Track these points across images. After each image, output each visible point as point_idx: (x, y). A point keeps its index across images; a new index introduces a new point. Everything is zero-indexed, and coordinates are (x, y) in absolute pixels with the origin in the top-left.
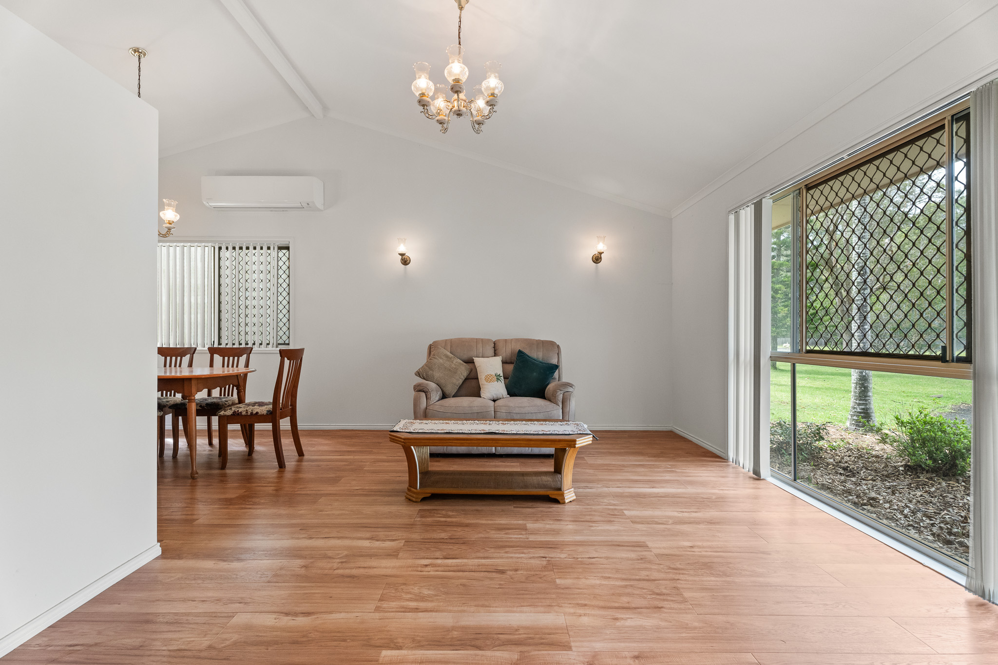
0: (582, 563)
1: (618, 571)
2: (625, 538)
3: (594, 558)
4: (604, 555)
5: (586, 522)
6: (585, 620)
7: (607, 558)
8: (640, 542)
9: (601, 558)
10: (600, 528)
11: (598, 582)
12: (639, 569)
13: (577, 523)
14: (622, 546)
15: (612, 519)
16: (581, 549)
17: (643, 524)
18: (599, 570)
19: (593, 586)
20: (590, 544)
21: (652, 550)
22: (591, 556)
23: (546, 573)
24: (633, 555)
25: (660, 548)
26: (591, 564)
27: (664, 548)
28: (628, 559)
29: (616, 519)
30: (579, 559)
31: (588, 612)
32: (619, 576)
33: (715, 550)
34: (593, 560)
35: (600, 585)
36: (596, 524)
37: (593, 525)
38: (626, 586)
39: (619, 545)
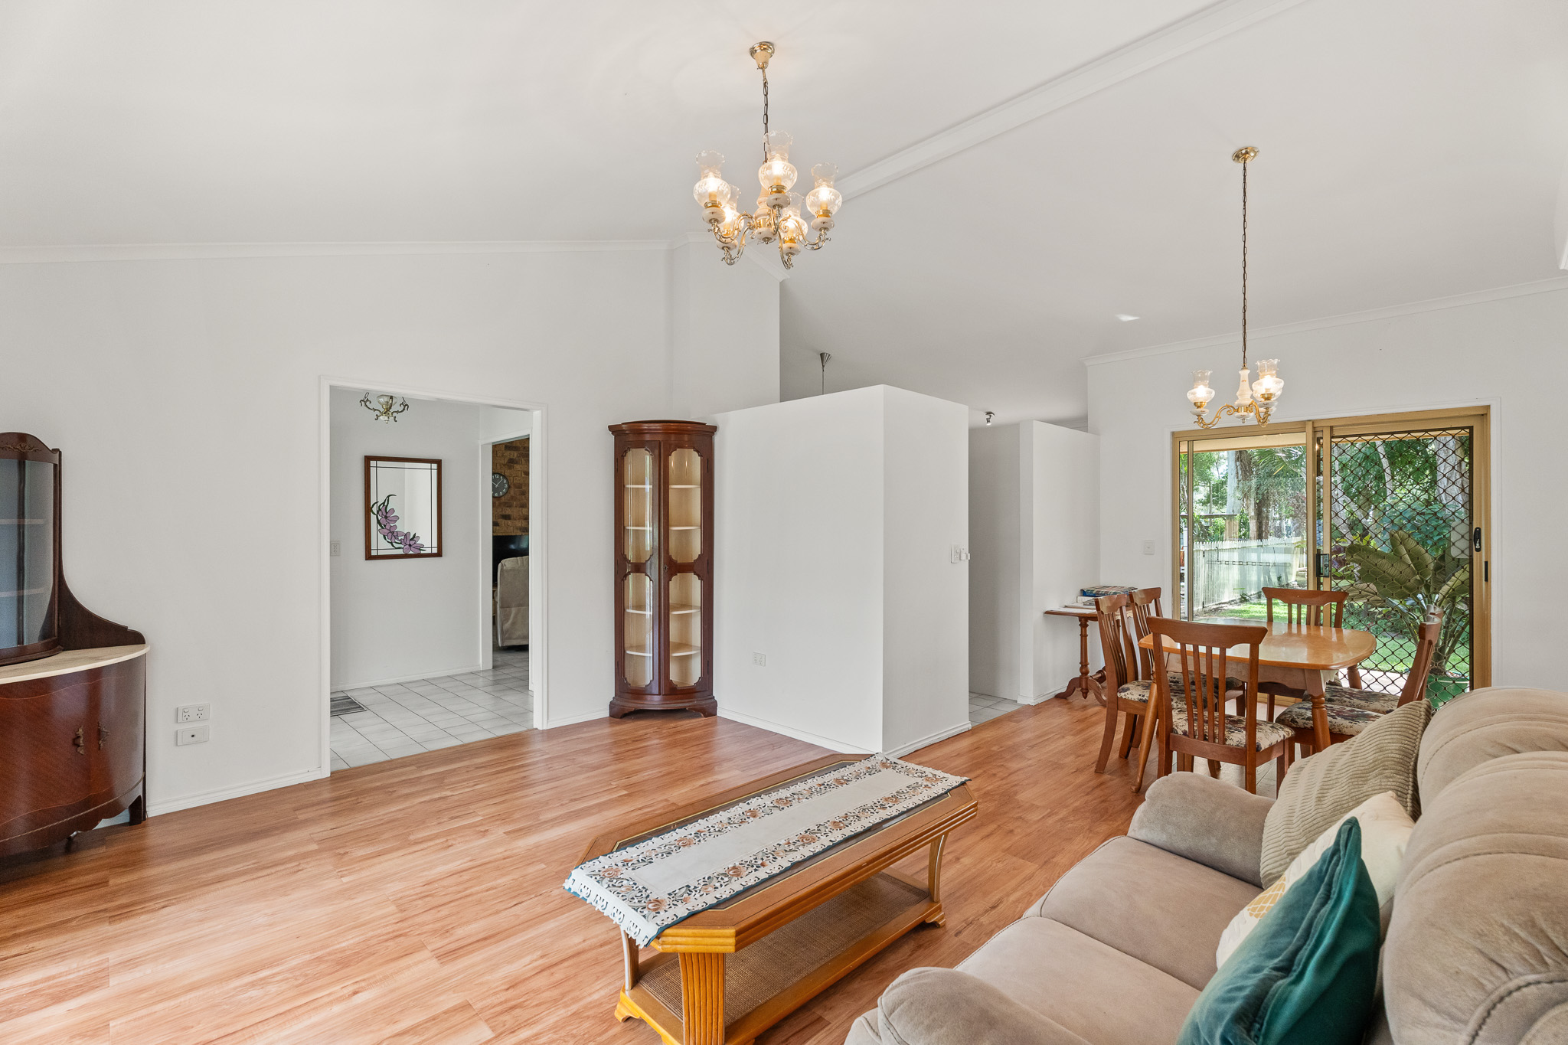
0: (527, 893)
1: (480, 902)
2: (477, 957)
3: (515, 905)
4: (504, 914)
5: (557, 960)
6: (500, 850)
7: (497, 912)
8: (452, 960)
9: (506, 909)
10: (527, 960)
11: (499, 881)
12: (450, 915)
13: (570, 952)
14: (478, 941)
15: (511, 993)
16: (539, 910)
17: (445, 1012)
18: (502, 894)
19: (503, 875)
20: (530, 922)
21: (430, 954)
22: (520, 905)
23: (561, 868)
24: (460, 932)
25: (416, 964)
26: (515, 897)
27: (408, 967)
28: (468, 923)
29: (502, 997)
30: (533, 896)
31: (500, 856)
32: (475, 897)
33: (312, 1006)
34: (515, 903)
35: (496, 879)
36: (535, 968)
37: (540, 962)
38: (466, 889)
39: (486, 939)
